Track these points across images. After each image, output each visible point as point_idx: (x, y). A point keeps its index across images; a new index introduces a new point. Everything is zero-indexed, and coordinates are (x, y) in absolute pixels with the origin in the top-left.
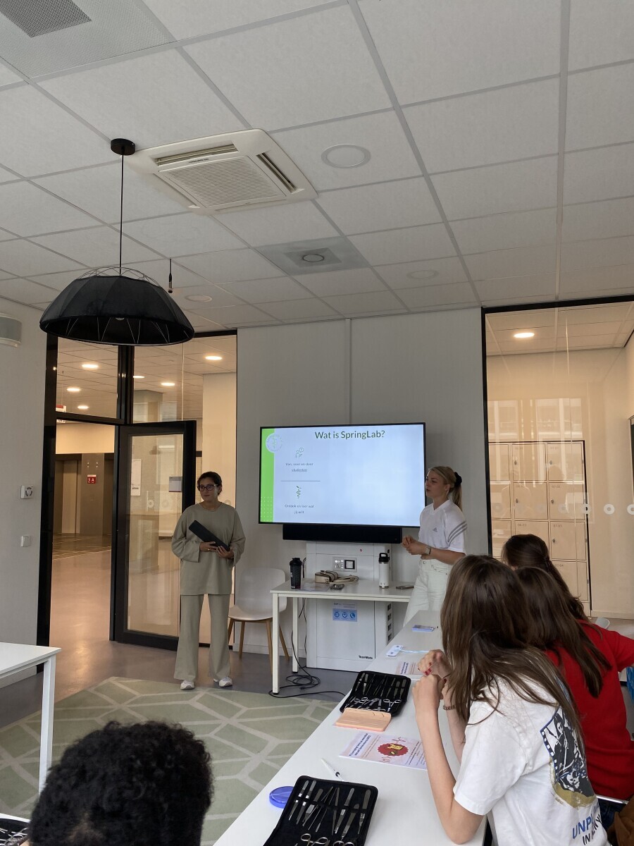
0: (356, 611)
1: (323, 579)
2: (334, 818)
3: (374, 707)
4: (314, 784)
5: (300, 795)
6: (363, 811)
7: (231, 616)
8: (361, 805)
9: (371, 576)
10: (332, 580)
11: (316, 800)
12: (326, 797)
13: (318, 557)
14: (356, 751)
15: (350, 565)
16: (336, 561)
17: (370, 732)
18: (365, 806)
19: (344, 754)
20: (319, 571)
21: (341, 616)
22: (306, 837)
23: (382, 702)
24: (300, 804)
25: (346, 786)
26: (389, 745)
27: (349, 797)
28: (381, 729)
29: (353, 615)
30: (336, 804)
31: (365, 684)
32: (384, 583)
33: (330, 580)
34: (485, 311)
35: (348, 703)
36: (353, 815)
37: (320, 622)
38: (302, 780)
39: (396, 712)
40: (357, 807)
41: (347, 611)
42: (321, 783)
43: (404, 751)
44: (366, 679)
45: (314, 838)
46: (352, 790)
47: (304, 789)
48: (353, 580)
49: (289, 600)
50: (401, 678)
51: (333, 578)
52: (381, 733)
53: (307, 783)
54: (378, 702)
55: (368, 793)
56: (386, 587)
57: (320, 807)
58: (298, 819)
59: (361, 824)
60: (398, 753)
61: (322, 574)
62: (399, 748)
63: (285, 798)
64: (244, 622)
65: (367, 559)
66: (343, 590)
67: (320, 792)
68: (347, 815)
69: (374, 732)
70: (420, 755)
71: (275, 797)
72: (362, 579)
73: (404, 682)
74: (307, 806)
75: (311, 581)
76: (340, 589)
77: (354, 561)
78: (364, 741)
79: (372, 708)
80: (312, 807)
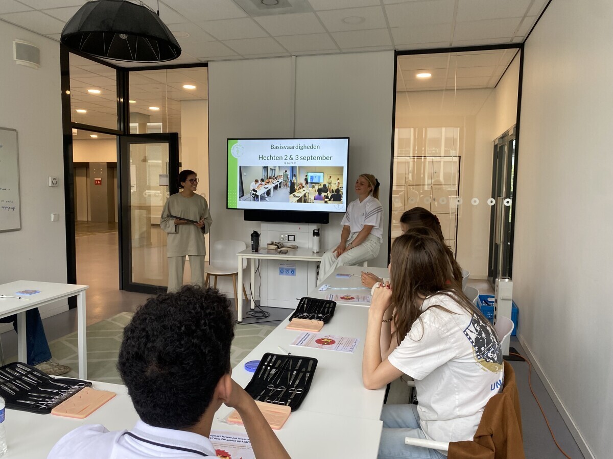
0: (295, 269)
1: (273, 247)
2: (289, 376)
3: (312, 318)
4: (275, 357)
5: (266, 364)
6: (308, 372)
7: (207, 271)
8: (307, 369)
9: (306, 246)
10: (279, 247)
11: (277, 366)
12: (283, 365)
13: (270, 232)
14: (301, 342)
15: (291, 238)
16: (282, 236)
17: (309, 332)
18: (309, 369)
19: (294, 344)
20: (270, 242)
21: (284, 272)
22: (271, 387)
23: (317, 316)
24: (266, 369)
25: (296, 359)
26: (323, 339)
27: (299, 365)
28: (317, 330)
29: (293, 272)
30: (290, 368)
31: (305, 306)
32: (316, 249)
33: (278, 247)
34: (398, 53)
35: (294, 316)
36: (301, 375)
37: (271, 276)
38: (266, 356)
39: (327, 321)
40: (304, 370)
41: (288, 268)
42: (280, 357)
43: (333, 342)
44: (306, 302)
45: (276, 387)
46: (301, 361)
47: (268, 360)
48: (295, 248)
49: (249, 260)
50: (329, 302)
51: (280, 246)
52: (317, 333)
53: (270, 357)
54: (314, 316)
55: (311, 362)
56: (317, 252)
57: (279, 370)
58: (265, 377)
59: (307, 379)
60: (328, 343)
61: (272, 244)
62: (329, 341)
63: (255, 367)
64: (216, 276)
65: (304, 235)
66: (287, 254)
67: (279, 362)
68: (297, 375)
69: (313, 332)
70: (343, 345)
71: (248, 366)
72: (300, 248)
73: (332, 304)
74: (271, 370)
75: (264, 249)
76: (286, 253)
77: (294, 236)
78: (306, 337)
79: (310, 319)
80: (274, 371)
